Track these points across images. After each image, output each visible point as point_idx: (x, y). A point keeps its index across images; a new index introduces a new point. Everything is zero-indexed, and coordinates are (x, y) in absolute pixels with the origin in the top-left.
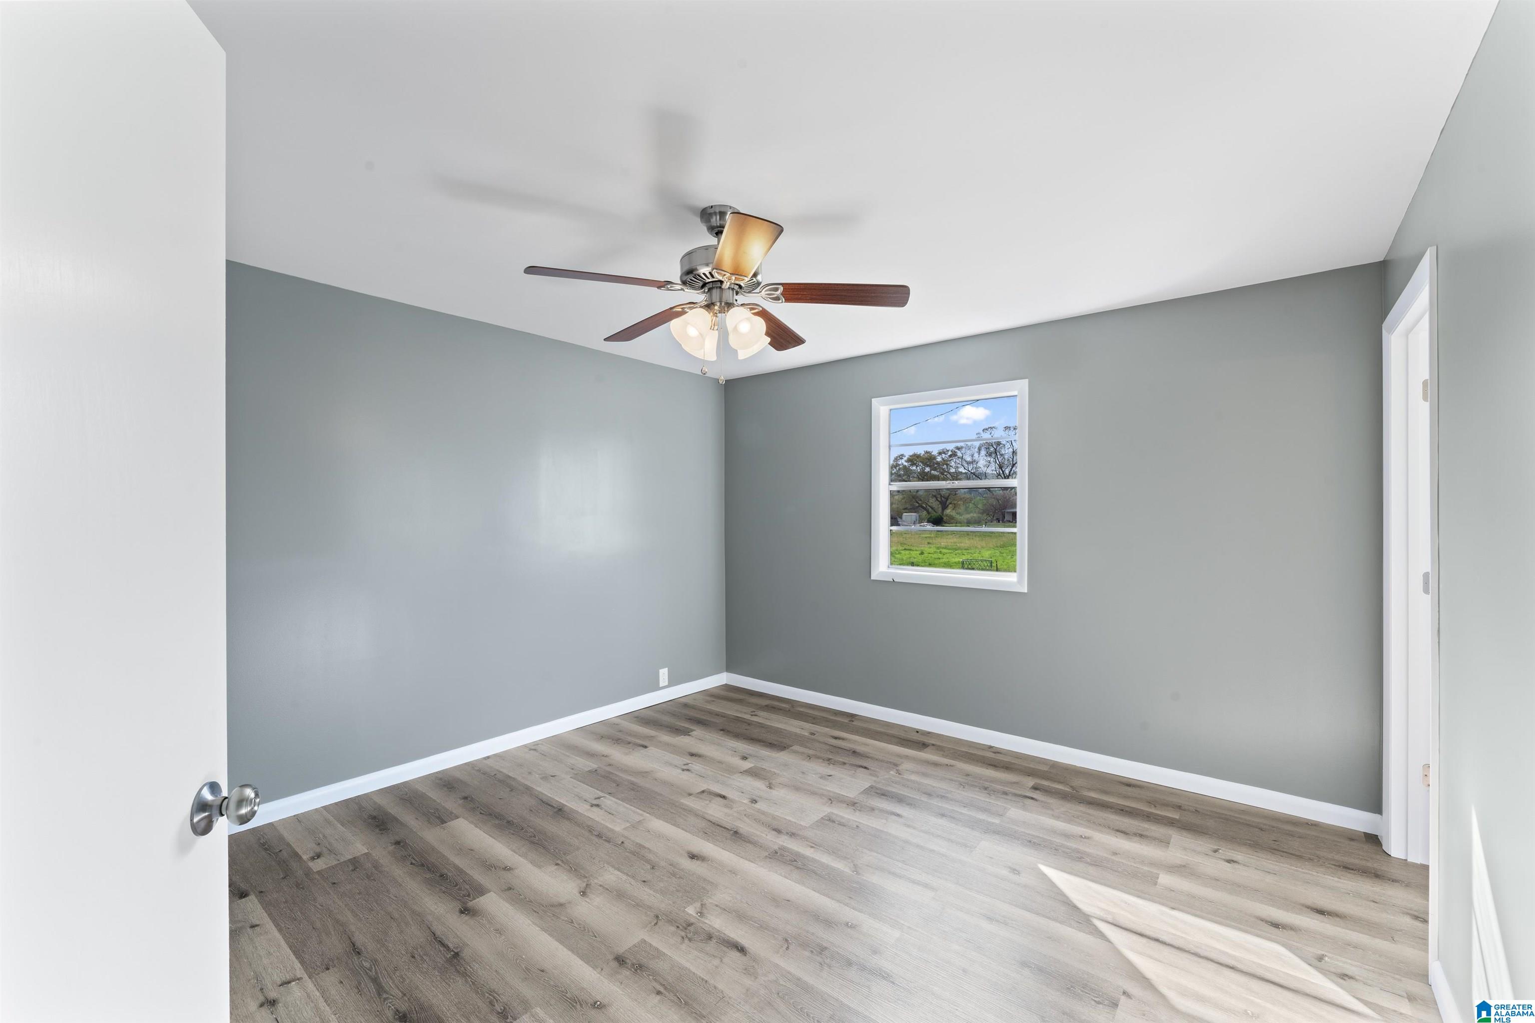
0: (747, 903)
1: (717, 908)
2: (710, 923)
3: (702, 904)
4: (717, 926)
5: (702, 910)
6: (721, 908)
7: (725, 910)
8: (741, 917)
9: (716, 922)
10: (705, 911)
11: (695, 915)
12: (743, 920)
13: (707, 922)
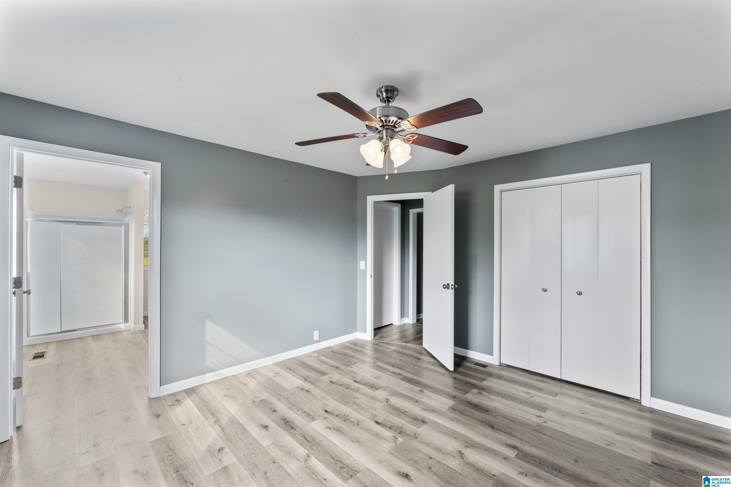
0: (373, 442)
1: (388, 440)
2: (391, 433)
3: (396, 442)
4: (388, 432)
5: (395, 439)
6: (386, 440)
7: (384, 439)
8: (377, 435)
9: (388, 434)
10: (394, 439)
11: (398, 437)
12: (376, 433)
13: (392, 434)
